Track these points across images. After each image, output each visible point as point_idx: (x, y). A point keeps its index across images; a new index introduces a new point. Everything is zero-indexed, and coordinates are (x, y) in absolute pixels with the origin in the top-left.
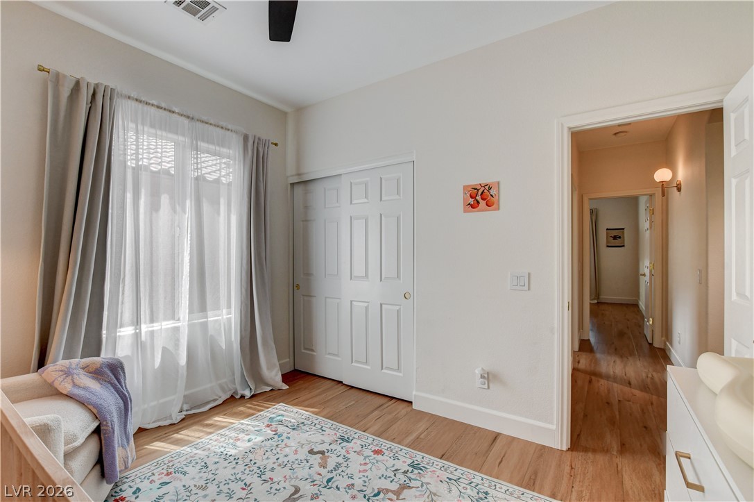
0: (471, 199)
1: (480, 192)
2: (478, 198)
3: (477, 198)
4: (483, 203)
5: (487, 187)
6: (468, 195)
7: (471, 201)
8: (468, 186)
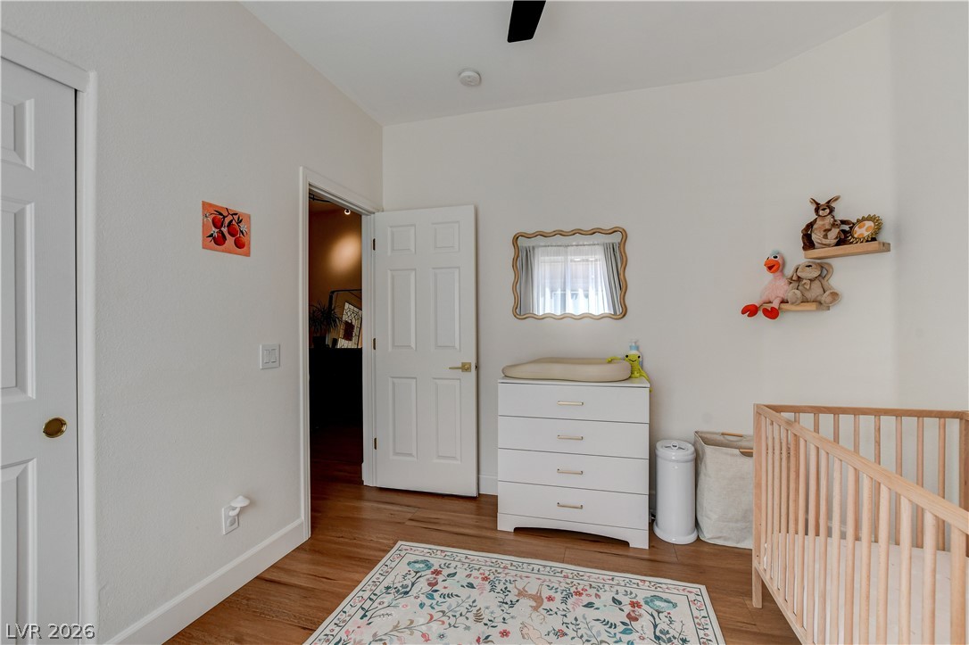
0: (214, 229)
1: (227, 221)
2: (225, 230)
3: (223, 229)
4: (230, 240)
5: (236, 217)
6: (210, 220)
7: (214, 230)
8: (211, 205)
